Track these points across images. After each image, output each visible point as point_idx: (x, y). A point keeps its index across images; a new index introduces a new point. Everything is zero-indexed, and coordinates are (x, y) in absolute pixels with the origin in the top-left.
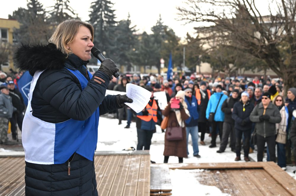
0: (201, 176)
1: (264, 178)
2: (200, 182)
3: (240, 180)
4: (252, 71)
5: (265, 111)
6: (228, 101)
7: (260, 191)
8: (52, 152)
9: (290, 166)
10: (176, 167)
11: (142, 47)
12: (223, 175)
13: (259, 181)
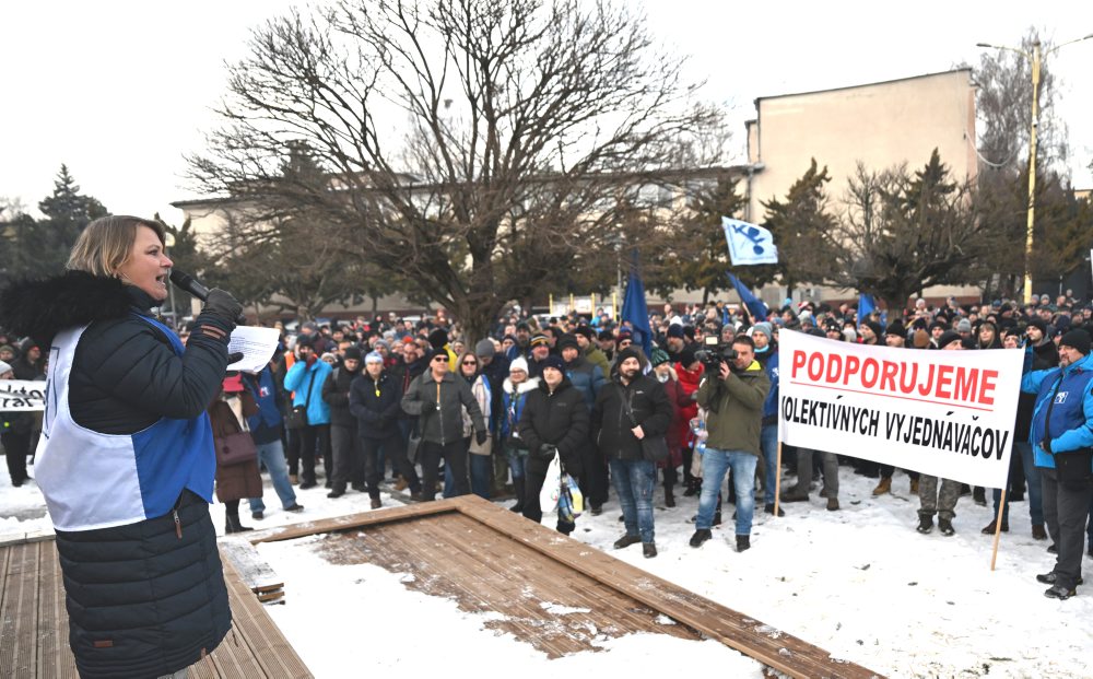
0: (325, 548)
1: (467, 529)
2: (330, 560)
3: (416, 541)
4: (342, 303)
5: (439, 386)
6: (336, 376)
7: (470, 555)
8: (136, 496)
9: (500, 500)
10: (258, 538)
11: (21, 258)
12: (374, 538)
13: (459, 536)
